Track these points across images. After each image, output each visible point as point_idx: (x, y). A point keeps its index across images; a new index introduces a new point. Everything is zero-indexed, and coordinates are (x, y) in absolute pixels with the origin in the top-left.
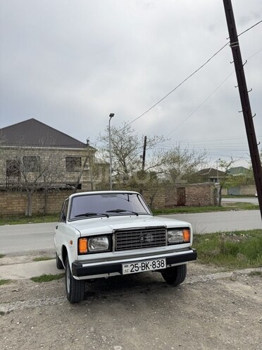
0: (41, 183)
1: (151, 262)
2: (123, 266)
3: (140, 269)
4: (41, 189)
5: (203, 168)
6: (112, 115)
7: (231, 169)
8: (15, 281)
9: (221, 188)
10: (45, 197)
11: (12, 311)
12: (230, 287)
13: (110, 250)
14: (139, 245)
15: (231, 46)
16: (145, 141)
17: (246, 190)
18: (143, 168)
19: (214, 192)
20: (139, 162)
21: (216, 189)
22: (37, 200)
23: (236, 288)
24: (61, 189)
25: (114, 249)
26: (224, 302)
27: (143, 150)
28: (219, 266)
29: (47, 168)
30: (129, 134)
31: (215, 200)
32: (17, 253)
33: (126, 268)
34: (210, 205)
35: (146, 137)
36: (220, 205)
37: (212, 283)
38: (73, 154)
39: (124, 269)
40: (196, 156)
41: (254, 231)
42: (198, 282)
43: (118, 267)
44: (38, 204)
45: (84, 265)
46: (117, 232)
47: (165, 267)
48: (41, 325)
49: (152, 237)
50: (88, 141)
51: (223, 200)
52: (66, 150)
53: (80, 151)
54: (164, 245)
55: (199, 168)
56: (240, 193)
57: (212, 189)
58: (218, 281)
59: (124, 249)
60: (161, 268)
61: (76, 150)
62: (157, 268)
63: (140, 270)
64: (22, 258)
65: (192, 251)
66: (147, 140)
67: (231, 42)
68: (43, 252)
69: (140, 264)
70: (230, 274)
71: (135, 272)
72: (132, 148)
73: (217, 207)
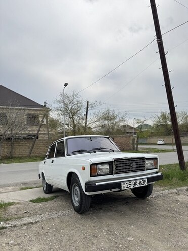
0: (8, 134)
1: (138, 181)
2: (122, 184)
3: (132, 186)
4: (9, 138)
5: (124, 124)
6: (66, 85)
7: (144, 125)
8: (19, 204)
9: (138, 137)
10: (12, 144)
11: (38, 221)
12: (178, 198)
13: (111, 173)
14: (129, 169)
15: (157, 41)
16: (88, 104)
17: (151, 140)
18: (86, 123)
19: (133, 141)
20: (83, 119)
21: (134, 139)
22: (5, 146)
23: (183, 198)
24: (24, 138)
25: (114, 173)
26: (181, 207)
27: (86, 111)
28: (163, 187)
29: (13, 123)
30: (77, 99)
31: (134, 147)
32: (4, 185)
33: (124, 185)
34: (130, 150)
35: (88, 102)
36: (137, 150)
37: (166, 196)
38: (33, 113)
39: (123, 186)
40: (120, 116)
41: (168, 165)
42: (157, 196)
43: (118, 185)
44: (7, 150)
45: (96, 184)
46: (116, 160)
47: (147, 184)
48: (66, 229)
49: (135, 164)
50: (45, 103)
51: (139, 146)
52: (28, 110)
53: (38, 110)
54: (143, 170)
55: (122, 124)
56: (147, 142)
57: (132, 138)
58: (169, 195)
59: (120, 172)
60: (144, 185)
61: (35, 110)
62: (142, 185)
64: (10, 188)
65: (160, 174)
66: (89, 104)
67: (157, 38)
68: (25, 184)
69: (132, 183)
70: (175, 190)
71: (129, 188)
72: (79, 109)
73: (135, 151)
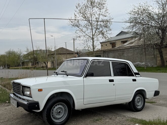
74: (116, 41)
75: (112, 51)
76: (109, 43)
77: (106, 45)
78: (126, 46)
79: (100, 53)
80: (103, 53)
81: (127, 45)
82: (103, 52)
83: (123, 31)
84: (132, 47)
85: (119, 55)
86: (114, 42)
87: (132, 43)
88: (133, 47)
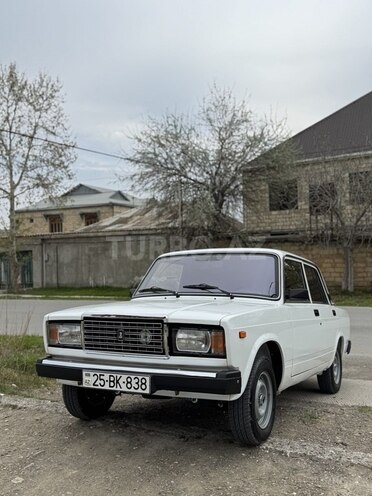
1: (124, 377)
2: (84, 373)
3: (107, 384)
25: (83, 346)
33: (87, 378)
39: (85, 378)
45: (44, 362)
46: (86, 318)
47: (147, 391)
60: (140, 391)
62: (132, 390)
63: (107, 387)
65: (214, 375)
69: (106, 377)
71: (100, 387)
74: (65, 213)
75: (71, 241)
76: (40, 215)
77: (32, 221)
78: (111, 228)
79: (29, 245)
80: (42, 245)
81: (111, 225)
82: (40, 241)
83: (83, 183)
84: (134, 233)
85: (92, 253)
86: (57, 212)
87: (124, 221)
88: (137, 233)
